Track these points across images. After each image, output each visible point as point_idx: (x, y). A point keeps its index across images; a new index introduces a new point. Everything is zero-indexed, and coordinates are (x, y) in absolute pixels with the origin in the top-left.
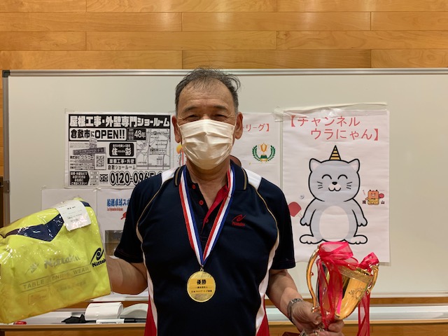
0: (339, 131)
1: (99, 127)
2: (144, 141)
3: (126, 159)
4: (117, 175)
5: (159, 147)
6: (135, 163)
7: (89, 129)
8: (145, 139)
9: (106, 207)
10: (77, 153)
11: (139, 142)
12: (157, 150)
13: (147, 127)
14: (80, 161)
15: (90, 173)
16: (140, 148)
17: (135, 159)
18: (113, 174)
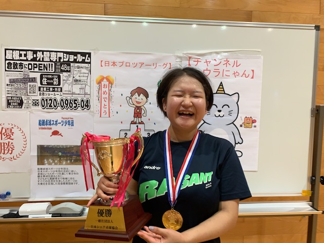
0: (225, 71)
1: (32, 60)
2: (69, 73)
3: (54, 88)
4: (46, 100)
5: (81, 78)
6: (61, 91)
7: (22, 62)
8: (70, 71)
9: (38, 126)
10: (13, 81)
11: (65, 74)
12: (80, 81)
13: (72, 62)
14: (15, 88)
15: (24, 98)
16: (65, 79)
17: (61, 88)
18: (43, 99)
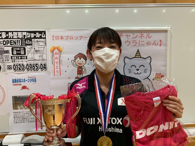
0: (140, 42)
1: (5, 38)
2: (31, 46)
3: (21, 57)
4: (17, 65)
5: (40, 49)
6: (27, 58)
8: (32, 45)
9: (12, 83)
11: (29, 47)
12: (39, 51)
13: (33, 38)
16: (29, 50)
17: (26, 56)
18: (14, 65)
